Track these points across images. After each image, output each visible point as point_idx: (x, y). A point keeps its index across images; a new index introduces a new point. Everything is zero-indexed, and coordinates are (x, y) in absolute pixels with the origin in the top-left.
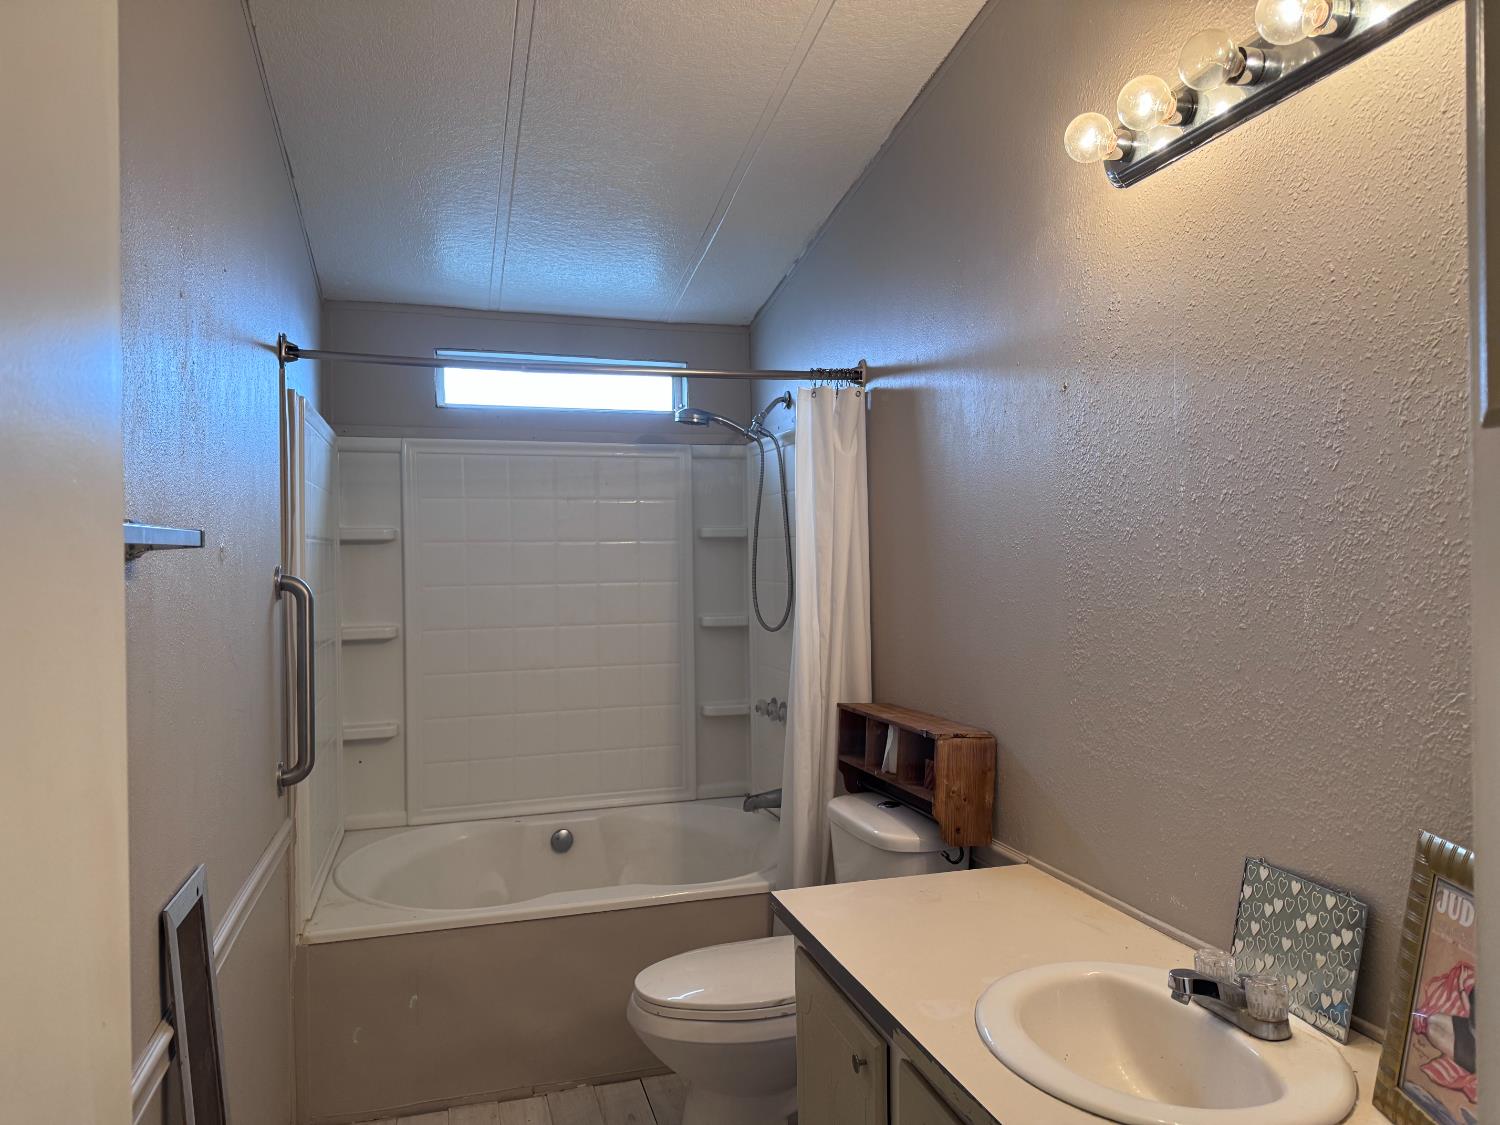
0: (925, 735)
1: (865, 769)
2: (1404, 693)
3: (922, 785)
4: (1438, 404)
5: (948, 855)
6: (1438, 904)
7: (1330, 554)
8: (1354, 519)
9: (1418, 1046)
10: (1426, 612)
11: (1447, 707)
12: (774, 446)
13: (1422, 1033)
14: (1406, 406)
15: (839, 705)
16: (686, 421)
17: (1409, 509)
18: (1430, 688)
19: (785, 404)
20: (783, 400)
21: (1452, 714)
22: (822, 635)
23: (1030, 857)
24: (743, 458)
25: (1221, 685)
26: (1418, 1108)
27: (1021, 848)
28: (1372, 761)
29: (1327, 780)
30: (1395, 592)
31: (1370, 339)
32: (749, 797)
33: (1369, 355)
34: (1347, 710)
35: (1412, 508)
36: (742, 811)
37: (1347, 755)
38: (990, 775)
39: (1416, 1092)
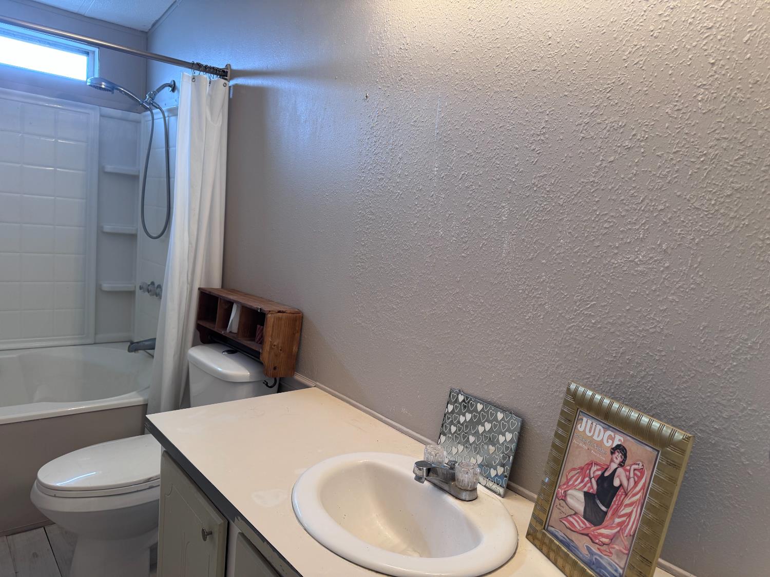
0: (259, 311)
1: (215, 330)
2: (559, 300)
3: (254, 340)
4: (606, 128)
5: (267, 383)
6: (579, 426)
7: (524, 215)
8: (543, 195)
9: (558, 506)
10: (579, 254)
11: (583, 310)
12: (161, 116)
13: (562, 499)
14: (585, 127)
15: (199, 289)
16: (96, 86)
17: (578, 191)
18: (575, 298)
19: (171, 89)
20: (170, 85)
21: (586, 314)
22: (190, 243)
23: (318, 383)
24: (138, 122)
25: (446, 289)
26: (558, 543)
27: (312, 378)
28: (533, 337)
29: (505, 347)
30: (562, 241)
31: (569, 83)
32: (132, 343)
33: (566, 93)
34: (522, 308)
35: (580, 191)
36: (127, 351)
37: (519, 334)
38: (297, 335)
39: (556, 533)
